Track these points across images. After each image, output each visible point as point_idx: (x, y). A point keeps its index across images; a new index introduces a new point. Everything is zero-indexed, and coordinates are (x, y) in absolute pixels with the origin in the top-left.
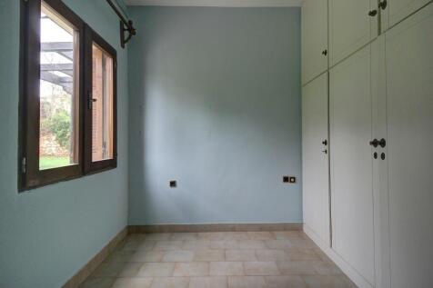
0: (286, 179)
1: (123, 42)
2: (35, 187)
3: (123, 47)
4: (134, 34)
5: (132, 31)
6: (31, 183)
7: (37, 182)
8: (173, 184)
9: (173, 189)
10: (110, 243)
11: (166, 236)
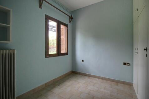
0: (125, 64)
1: (70, 22)
2: (48, 57)
3: (70, 23)
4: (73, 19)
5: (72, 18)
6: (47, 56)
7: (48, 56)
8: (83, 61)
9: (83, 62)
10: (66, 74)
11: (80, 75)
